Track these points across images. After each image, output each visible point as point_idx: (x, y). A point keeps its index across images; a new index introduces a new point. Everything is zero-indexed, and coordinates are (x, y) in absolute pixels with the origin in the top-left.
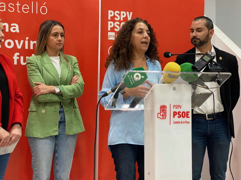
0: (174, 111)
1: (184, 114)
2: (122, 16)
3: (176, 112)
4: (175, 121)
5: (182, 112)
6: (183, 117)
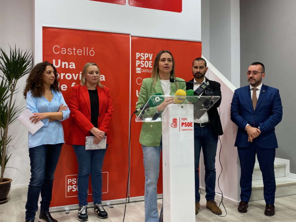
1: (189, 124)
2: (146, 57)
3: (183, 123)
4: (183, 129)
5: (187, 123)
6: (188, 126)
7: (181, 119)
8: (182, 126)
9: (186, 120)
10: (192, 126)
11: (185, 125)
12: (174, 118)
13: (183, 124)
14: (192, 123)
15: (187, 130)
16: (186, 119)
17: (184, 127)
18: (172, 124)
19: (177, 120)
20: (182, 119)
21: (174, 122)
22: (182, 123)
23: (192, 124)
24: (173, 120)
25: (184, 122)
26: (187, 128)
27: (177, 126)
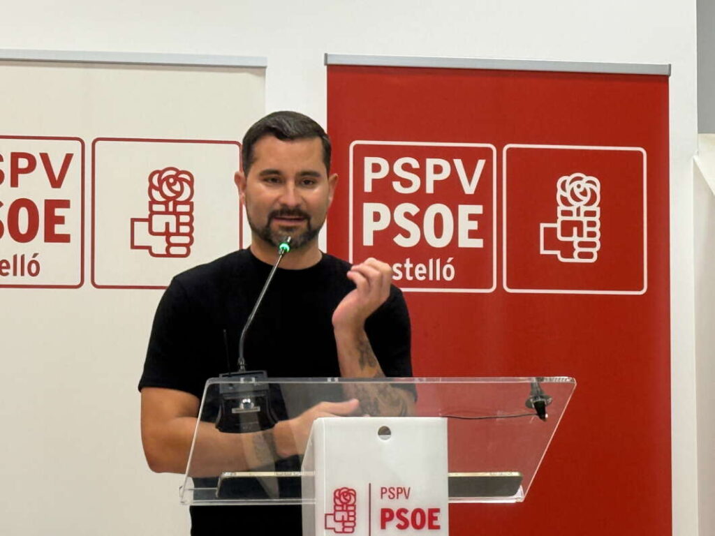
0: (385, 507)
3: (390, 511)
6: (416, 527)
7: (376, 492)
8: (383, 527)
10: (438, 527)
11: (402, 523)
12: (340, 488)
16: (402, 492)
17: (392, 532)
18: (330, 514)
19: (355, 496)
20: (383, 491)
21: (342, 506)
22: (384, 511)
23: (436, 518)
24: (335, 497)
25: (395, 505)
27: (355, 524)
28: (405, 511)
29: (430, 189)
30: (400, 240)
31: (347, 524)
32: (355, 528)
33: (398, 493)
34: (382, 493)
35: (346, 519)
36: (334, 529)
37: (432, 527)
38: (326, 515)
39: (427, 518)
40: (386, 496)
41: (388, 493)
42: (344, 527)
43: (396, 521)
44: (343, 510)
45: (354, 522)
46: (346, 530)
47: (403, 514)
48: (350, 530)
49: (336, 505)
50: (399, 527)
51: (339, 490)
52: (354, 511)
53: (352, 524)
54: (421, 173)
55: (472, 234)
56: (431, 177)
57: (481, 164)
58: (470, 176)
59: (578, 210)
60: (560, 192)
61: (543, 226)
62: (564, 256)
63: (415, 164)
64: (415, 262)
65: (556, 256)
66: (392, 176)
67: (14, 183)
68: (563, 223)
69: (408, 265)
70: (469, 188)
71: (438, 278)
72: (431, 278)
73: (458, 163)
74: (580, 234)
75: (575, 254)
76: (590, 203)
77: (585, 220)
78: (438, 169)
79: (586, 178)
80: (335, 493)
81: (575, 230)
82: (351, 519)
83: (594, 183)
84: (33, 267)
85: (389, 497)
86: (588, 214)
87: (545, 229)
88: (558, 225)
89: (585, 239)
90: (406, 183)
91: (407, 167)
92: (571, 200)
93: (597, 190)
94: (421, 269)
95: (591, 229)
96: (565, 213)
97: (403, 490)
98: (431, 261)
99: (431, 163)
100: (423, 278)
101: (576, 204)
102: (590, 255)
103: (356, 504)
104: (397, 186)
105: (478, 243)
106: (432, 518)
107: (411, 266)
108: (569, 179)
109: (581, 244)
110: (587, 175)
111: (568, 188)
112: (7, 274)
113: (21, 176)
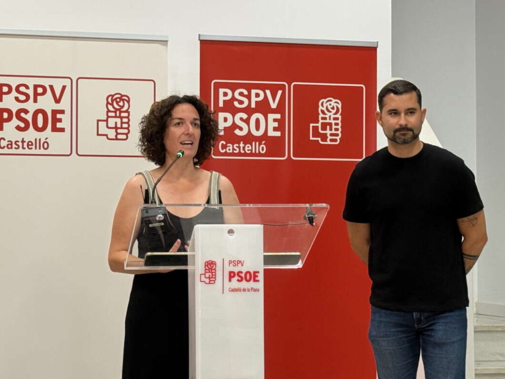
0: (231, 270)
1: (248, 275)
3: (234, 272)
4: (233, 287)
5: (244, 272)
6: (247, 281)
7: (226, 263)
8: (230, 280)
9: (242, 265)
10: (258, 281)
11: (240, 279)
12: (207, 260)
13: (232, 275)
14: (258, 272)
15: (244, 290)
16: (239, 262)
17: (235, 283)
18: (203, 274)
19: (215, 264)
20: (230, 262)
21: (209, 270)
22: (230, 273)
23: (257, 276)
24: (205, 266)
25: (236, 270)
26: (244, 284)
27: (216, 279)
28: (241, 272)
29: (253, 105)
30: (237, 132)
31: (211, 279)
32: (216, 281)
33: (238, 263)
34: (230, 263)
35: (211, 276)
36: (204, 282)
37: (255, 281)
38: (201, 274)
39: (252, 276)
40: (231, 265)
41: (233, 263)
42: (210, 281)
43: (237, 278)
44: (209, 272)
45: (215, 278)
46: (211, 282)
47: (240, 274)
48: (213, 282)
49: (206, 269)
50: (238, 281)
51: (208, 262)
52: (215, 272)
53: (214, 279)
54: (249, 97)
55: (275, 129)
56: (254, 99)
57: (280, 92)
58: (274, 99)
59: (330, 117)
60: (320, 108)
61: (311, 125)
62: (322, 141)
63: (246, 92)
64: (245, 144)
65: (318, 141)
66: (234, 98)
67: (35, 101)
68: (322, 123)
69: (242, 145)
70: (274, 105)
71: (257, 152)
72: (254, 152)
73: (268, 92)
74: (331, 129)
75: (328, 140)
76: (336, 113)
77: (333, 122)
78: (257, 95)
79: (334, 100)
80: (205, 263)
81: (328, 127)
82: (214, 276)
83: (338, 103)
84: (46, 145)
85: (233, 265)
86: (335, 119)
87: (313, 127)
88: (319, 125)
89: (333, 132)
90: (241, 102)
91: (241, 94)
92: (326, 112)
93: (340, 106)
94: (248, 147)
95: (336, 127)
96: (323, 118)
97: (240, 262)
98: (254, 143)
99: (254, 92)
100: (250, 152)
101: (329, 114)
102: (336, 140)
103: (216, 269)
104: (236, 104)
105: (278, 134)
106: (255, 276)
107: (243, 145)
108: (325, 100)
109: (332, 135)
110: (335, 99)
111: (325, 105)
112: (31, 148)
113: (39, 98)
